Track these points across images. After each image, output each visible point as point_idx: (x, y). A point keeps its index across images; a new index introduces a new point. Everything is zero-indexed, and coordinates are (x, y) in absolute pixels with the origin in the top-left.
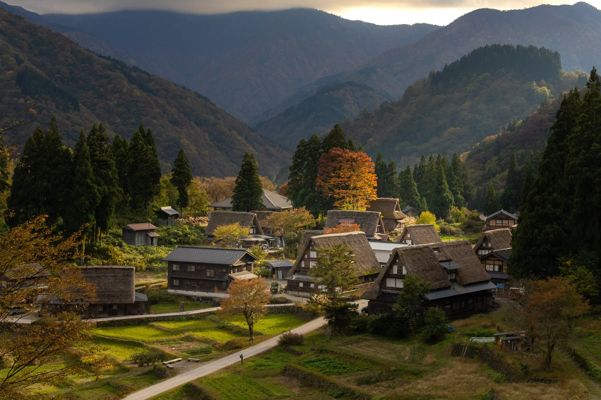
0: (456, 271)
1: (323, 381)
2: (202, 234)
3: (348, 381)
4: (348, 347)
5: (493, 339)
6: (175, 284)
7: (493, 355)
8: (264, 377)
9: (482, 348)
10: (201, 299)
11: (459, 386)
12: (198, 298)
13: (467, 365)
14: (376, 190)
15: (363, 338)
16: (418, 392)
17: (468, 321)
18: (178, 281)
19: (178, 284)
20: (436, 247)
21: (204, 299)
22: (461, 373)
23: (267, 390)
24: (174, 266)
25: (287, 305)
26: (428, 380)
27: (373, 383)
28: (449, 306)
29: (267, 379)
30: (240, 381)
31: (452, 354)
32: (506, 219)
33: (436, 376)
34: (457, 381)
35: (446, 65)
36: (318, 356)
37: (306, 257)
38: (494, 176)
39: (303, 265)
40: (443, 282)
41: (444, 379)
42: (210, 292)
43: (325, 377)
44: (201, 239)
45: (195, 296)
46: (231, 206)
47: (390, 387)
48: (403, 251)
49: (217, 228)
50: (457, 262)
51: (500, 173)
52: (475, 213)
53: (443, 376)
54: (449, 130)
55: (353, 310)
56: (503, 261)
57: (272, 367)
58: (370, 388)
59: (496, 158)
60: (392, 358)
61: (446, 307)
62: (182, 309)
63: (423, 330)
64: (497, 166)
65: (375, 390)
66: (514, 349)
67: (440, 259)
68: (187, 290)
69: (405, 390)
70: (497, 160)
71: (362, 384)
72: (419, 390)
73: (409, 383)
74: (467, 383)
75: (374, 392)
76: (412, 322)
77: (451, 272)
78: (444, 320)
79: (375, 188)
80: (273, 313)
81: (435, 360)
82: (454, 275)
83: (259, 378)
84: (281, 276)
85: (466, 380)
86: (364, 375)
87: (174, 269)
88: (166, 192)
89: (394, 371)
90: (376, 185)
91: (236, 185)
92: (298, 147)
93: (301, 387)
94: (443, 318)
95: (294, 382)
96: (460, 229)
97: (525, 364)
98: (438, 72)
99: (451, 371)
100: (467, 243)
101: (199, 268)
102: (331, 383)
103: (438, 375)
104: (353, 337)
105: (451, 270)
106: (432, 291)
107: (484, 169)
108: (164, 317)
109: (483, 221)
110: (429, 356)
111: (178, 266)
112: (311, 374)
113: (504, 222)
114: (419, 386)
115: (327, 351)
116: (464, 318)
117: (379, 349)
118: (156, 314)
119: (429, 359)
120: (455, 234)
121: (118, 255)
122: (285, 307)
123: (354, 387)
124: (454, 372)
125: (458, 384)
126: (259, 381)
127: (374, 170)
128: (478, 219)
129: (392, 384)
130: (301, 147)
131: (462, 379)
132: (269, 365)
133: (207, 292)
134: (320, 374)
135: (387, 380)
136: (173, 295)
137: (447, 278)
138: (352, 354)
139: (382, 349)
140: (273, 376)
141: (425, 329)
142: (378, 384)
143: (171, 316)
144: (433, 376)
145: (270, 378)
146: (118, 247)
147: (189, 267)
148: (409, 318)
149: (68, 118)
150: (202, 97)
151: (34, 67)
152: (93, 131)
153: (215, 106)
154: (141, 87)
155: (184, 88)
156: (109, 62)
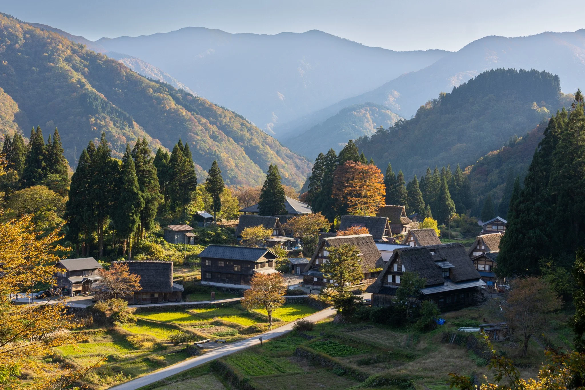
0: (450, 270)
1: (329, 361)
2: (233, 235)
3: (350, 362)
4: (353, 333)
5: (478, 329)
6: (207, 277)
7: (477, 343)
8: (279, 357)
9: (468, 337)
10: (229, 290)
11: (446, 368)
12: (227, 289)
13: (454, 350)
14: (385, 198)
15: (367, 325)
16: (409, 373)
17: (459, 313)
18: (210, 274)
19: (210, 277)
20: (432, 248)
21: (232, 289)
22: (449, 357)
23: (281, 368)
24: (207, 261)
25: (302, 296)
26: (418, 362)
27: (372, 363)
28: (443, 300)
29: (281, 358)
30: (258, 360)
31: (442, 341)
32: (501, 225)
33: (426, 360)
34: (444, 364)
35: (455, 87)
36: (326, 340)
37: (320, 255)
38: (495, 187)
39: (317, 262)
40: (438, 279)
41: (433, 362)
42: (237, 284)
43: (330, 357)
44: (231, 239)
45: (224, 288)
46: (258, 210)
47: (386, 368)
48: (403, 251)
49: (245, 230)
50: (451, 262)
51: (500, 185)
52: (474, 220)
53: (433, 360)
54: (456, 146)
55: (358, 302)
56: (493, 262)
57: (286, 348)
58: (369, 368)
59: (497, 171)
60: (390, 343)
61: (440, 301)
62: (213, 299)
63: (418, 320)
64: (498, 178)
65: (373, 370)
66: (496, 338)
67: (436, 259)
68: (218, 282)
69: (398, 371)
70: (498, 173)
71: (362, 365)
72: (410, 371)
73: (403, 365)
74: (453, 366)
75: (372, 372)
76: (409, 313)
77: (446, 270)
78: (436, 311)
79: (384, 196)
80: (290, 303)
81: (427, 345)
82: (448, 273)
83: (275, 357)
84: (299, 272)
85: (452, 364)
86: (364, 357)
87: (207, 264)
88: (203, 199)
89: (391, 354)
90: (384, 194)
91: (262, 193)
92: (317, 159)
93: (310, 366)
94: (435, 311)
95: (305, 361)
96: (459, 233)
97: (504, 351)
98: (447, 94)
99: (440, 355)
100: (460, 246)
101: (228, 263)
102: (335, 363)
103: (428, 358)
104: (357, 325)
105: (445, 269)
106: (427, 287)
107: (486, 180)
108: (197, 304)
109: (481, 226)
110: (422, 342)
111: (210, 262)
112: (319, 355)
113: (499, 227)
114: (410, 368)
115: (334, 336)
116: (456, 310)
117: (379, 335)
118: (191, 302)
119: (422, 345)
120: (455, 238)
121: (160, 252)
122: (301, 298)
123: (355, 367)
124: (443, 357)
125: (445, 367)
126: (274, 360)
127: (383, 181)
128: (477, 225)
129: (388, 365)
130: (319, 160)
131: (449, 362)
132: (283, 347)
133: (235, 284)
134: (327, 355)
135: (384, 361)
136: (206, 286)
137: (442, 276)
138: (355, 339)
139: (382, 336)
140: (286, 356)
141: (420, 319)
142: (377, 365)
143: (203, 304)
144: (423, 360)
145: (284, 358)
146: (160, 245)
147: (219, 262)
148: (406, 310)
149: (124, 135)
150: (239, 116)
151: (94, 90)
152: (138, 145)
153: (250, 123)
154: (186, 107)
155: (223, 108)
156: (157, 86)
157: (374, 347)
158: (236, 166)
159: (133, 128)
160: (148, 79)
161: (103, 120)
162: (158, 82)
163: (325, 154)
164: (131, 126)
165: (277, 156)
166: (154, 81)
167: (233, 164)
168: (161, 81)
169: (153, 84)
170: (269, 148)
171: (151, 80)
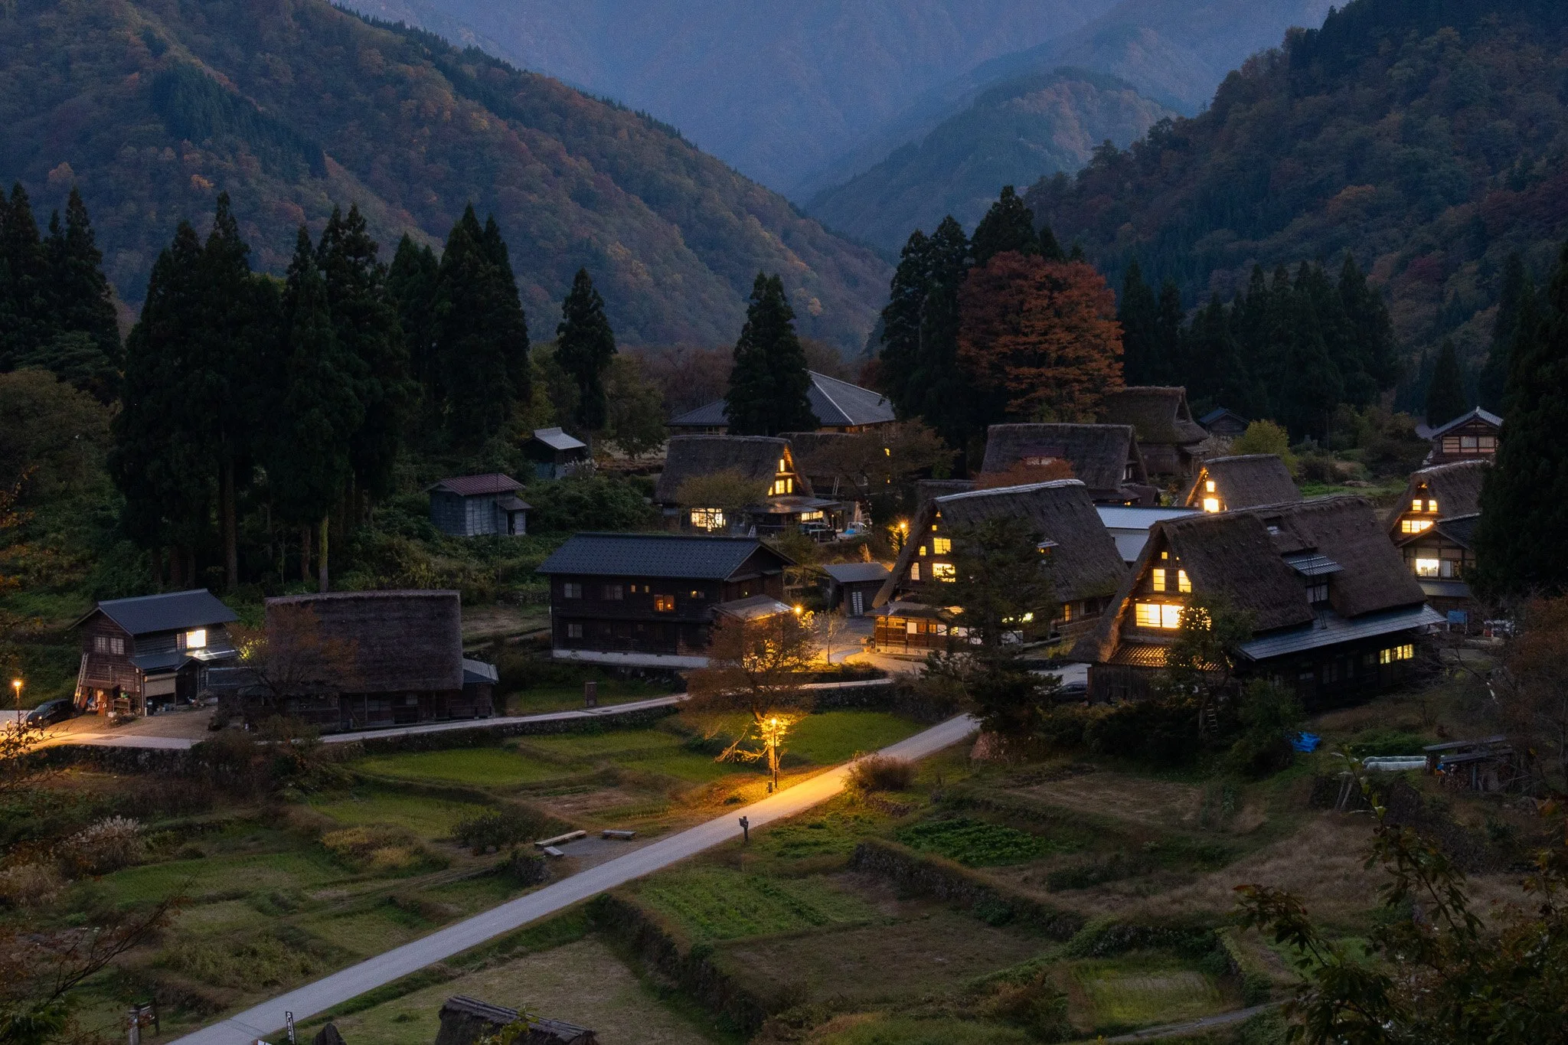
0: (1329, 579)
1: (960, 883)
2: (649, 500)
3: (1026, 879)
4: (1032, 792)
5: (1422, 762)
6: (571, 635)
7: (1420, 803)
8: (803, 875)
9: (1392, 785)
10: (642, 674)
11: (1323, 886)
12: (635, 671)
13: (1350, 829)
14: (1122, 364)
15: (1076, 765)
16: (1209, 906)
17: (1362, 713)
18: (579, 627)
19: (579, 635)
20: (1271, 515)
21: (652, 671)
22: (1332, 851)
23: (811, 909)
24: (568, 586)
25: (872, 682)
26: (1238, 872)
27: (1095, 882)
28: (1310, 675)
29: (811, 878)
30: (738, 886)
31: (1312, 802)
32: (1487, 435)
33: (1263, 863)
34: (1319, 873)
35: (1332, 10)
36: (949, 818)
37: (923, 551)
38: (1468, 316)
39: (915, 573)
40: (1294, 611)
41: (1284, 869)
42: (667, 653)
43: (965, 870)
44: (644, 512)
45: (626, 666)
46: (725, 420)
47: (1139, 893)
48: (1179, 528)
49: (684, 482)
50: (1331, 556)
51: (1484, 309)
52: (1404, 420)
53: (1284, 862)
54: (1344, 192)
55: (1046, 692)
56: (1463, 550)
57: (826, 848)
58: (1083, 898)
59: (1473, 267)
60: (1149, 817)
61: (1302, 677)
62: (591, 703)
63: (1235, 741)
64: (1478, 288)
65: (1099, 904)
66: (1477, 784)
67: (1284, 548)
68: (605, 650)
69: (1174, 902)
70: (1476, 274)
71: (1063, 887)
72: (1214, 900)
73: (1190, 881)
74: (1347, 877)
75: (1094, 908)
76: (1206, 720)
77: (1315, 581)
78: (1289, 711)
79: (1118, 358)
80: (836, 704)
81: (1264, 819)
82: (1324, 589)
83: (790, 877)
84: (861, 606)
85: (1342, 871)
86: (1065, 861)
87: (568, 594)
88: (547, 390)
89: (1153, 850)
90: (1121, 351)
91: (735, 364)
92: (905, 252)
93: (900, 899)
94: (1286, 708)
95: (883, 886)
96: (1357, 465)
97: (1503, 823)
98: (1310, 32)
99: (1306, 847)
100: (1360, 503)
101: (633, 588)
102: (980, 888)
103: (1269, 858)
104: (1046, 765)
105: (1313, 577)
106: (1261, 635)
107: (1441, 297)
108: (543, 723)
109: (1426, 441)
110: (1249, 809)
111: (578, 587)
112: (927, 865)
113: (1483, 441)
114: (1213, 891)
115: (973, 804)
116: (1353, 704)
117: (1114, 794)
118: (524, 715)
119: (1250, 817)
120: (1346, 479)
121: (417, 562)
122: (868, 688)
123: (1040, 895)
124: (1314, 851)
125: (1321, 882)
126: (792, 888)
127: (1115, 310)
128: (1413, 437)
129: (1143, 887)
130: (912, 255)
131: (1334, 867)
132: (816, 844)
133: (659, 653)
134: (953, 864)
135: (1132, 874)
136: (567, 664)
137: (1306, 599)
138: (1039, 810)
139: (1125, 795)
140: (827, 871)
141: (1241, 737)
142: (1108, 885)
143: (560, 720)
144: (1253, 863)
145: (820, 877)
146: (419, 542)
147: (607, 588)
148: (1197, 711)
149: (298, 198)
150: (659, 126)
151: (196, 61)
152: (334, 227)
153: (696, 148)
154: (491, 105)
155: (608, 102)
156: (400, 39)
157: (1096, 831)
158: (658, 284)
159: (325, 176)
160: (366, 19)
161: (229, 157)
162: (398, 28)
163: (929, 231)
164: (318, 170)
165: (782, 247)
166: (387, 26)
167: (645, 277)
168: (408, 27)
169: (383, 33)
170: (756, 222)
171: (376, 23)
